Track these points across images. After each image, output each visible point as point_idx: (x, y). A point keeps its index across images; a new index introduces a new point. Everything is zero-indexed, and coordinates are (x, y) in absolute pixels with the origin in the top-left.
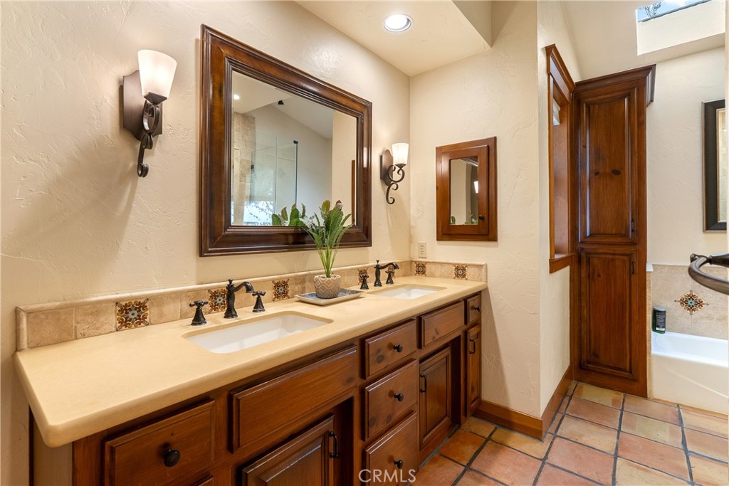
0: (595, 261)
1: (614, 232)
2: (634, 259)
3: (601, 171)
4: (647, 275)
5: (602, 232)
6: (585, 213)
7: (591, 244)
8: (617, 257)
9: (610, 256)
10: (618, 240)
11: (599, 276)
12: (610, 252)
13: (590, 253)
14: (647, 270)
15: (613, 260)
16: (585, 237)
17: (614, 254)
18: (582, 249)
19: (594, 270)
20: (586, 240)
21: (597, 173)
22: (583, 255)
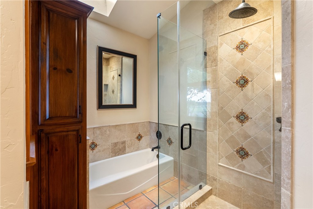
0: (54, 139)
1: (67, 115)
2: (80, 133)
3: (59, 68)
4: (87, 141)
5: (59, 115)
6: (45, 100)
7: (50, 125)
8: (69, 133)
9: (65, 133)
10: (71, 120)
11: (56, 150)
12: (65, 130)
13: (49, 133)
14: (87, 139)
15: (67, 136)
16: (45, 120)
17: (68, 131)
18: (42, 131)
19: (52, 146)
20: (46, 123)
21: (55, 69)
22: (43, 135)
